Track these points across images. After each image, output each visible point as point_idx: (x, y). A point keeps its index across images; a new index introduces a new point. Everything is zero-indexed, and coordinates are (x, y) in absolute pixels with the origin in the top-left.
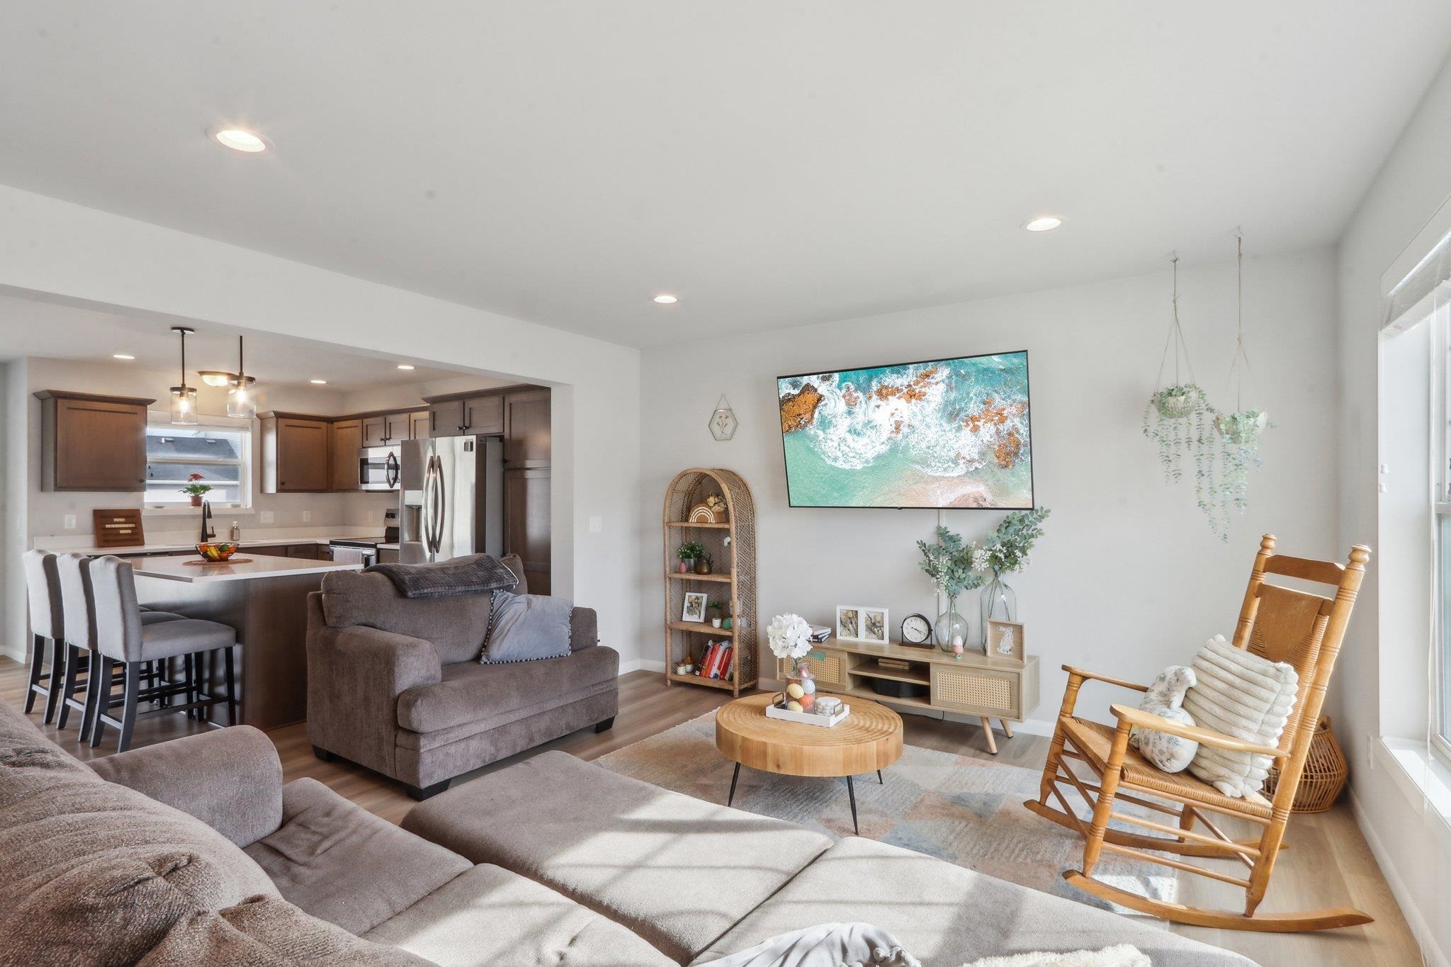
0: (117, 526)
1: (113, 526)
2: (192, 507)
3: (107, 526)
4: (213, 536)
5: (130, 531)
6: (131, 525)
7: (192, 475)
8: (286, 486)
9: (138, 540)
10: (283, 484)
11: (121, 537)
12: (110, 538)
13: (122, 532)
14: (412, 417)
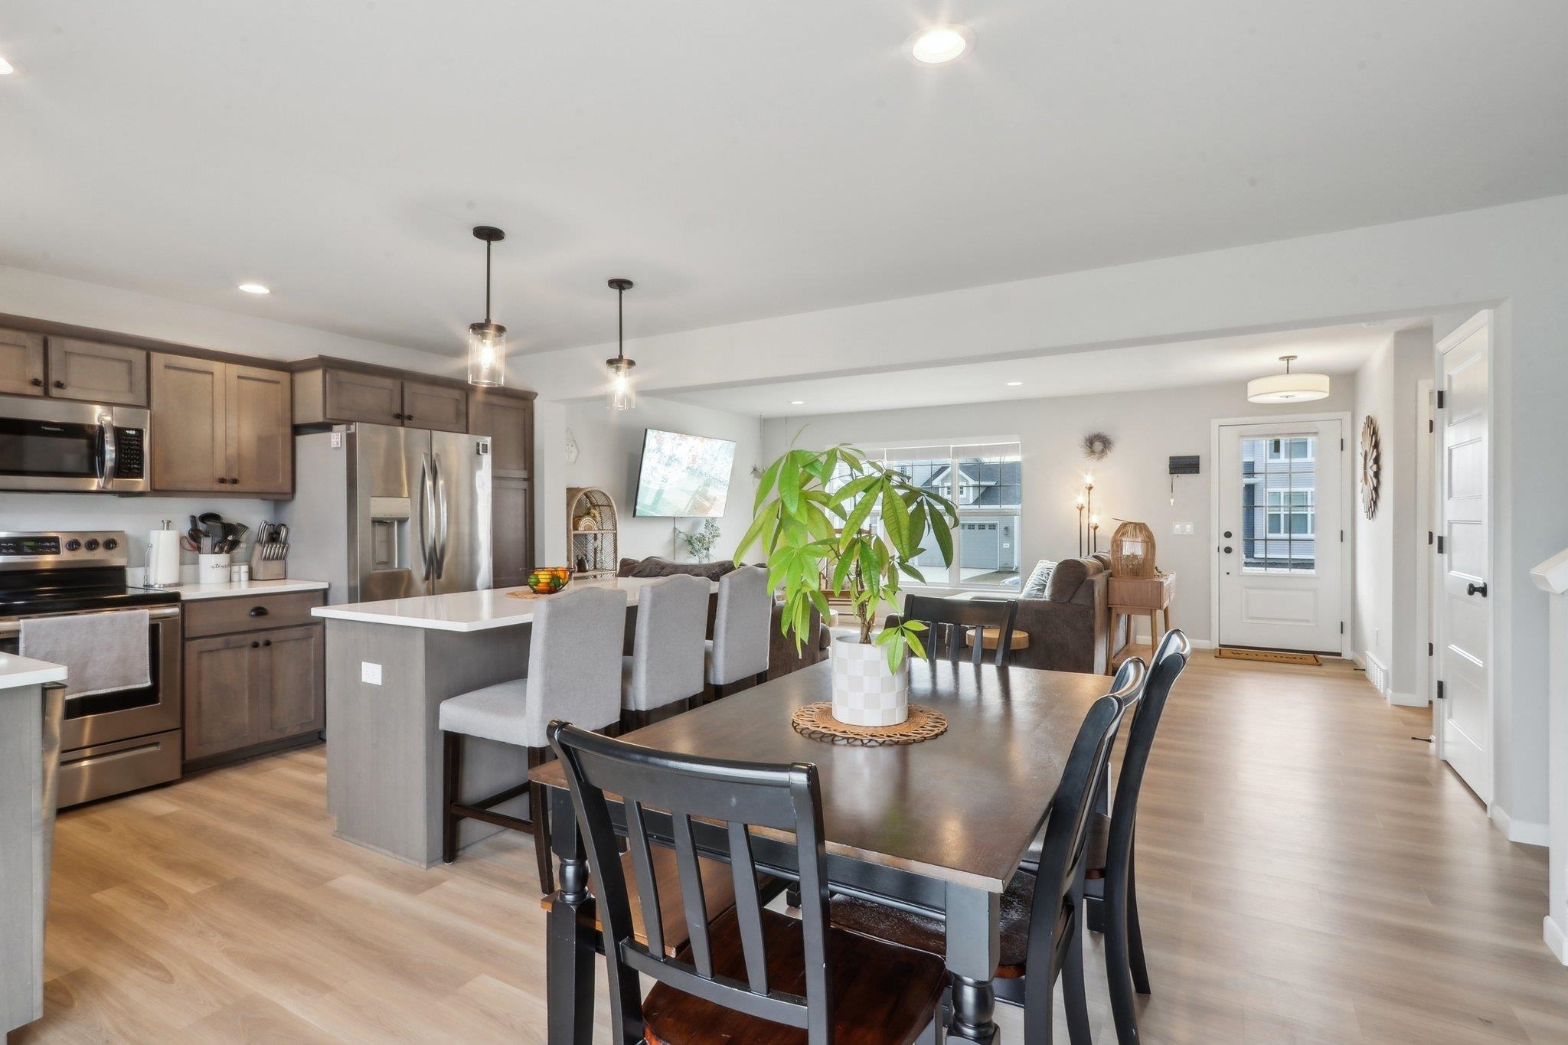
14: (158, 359)
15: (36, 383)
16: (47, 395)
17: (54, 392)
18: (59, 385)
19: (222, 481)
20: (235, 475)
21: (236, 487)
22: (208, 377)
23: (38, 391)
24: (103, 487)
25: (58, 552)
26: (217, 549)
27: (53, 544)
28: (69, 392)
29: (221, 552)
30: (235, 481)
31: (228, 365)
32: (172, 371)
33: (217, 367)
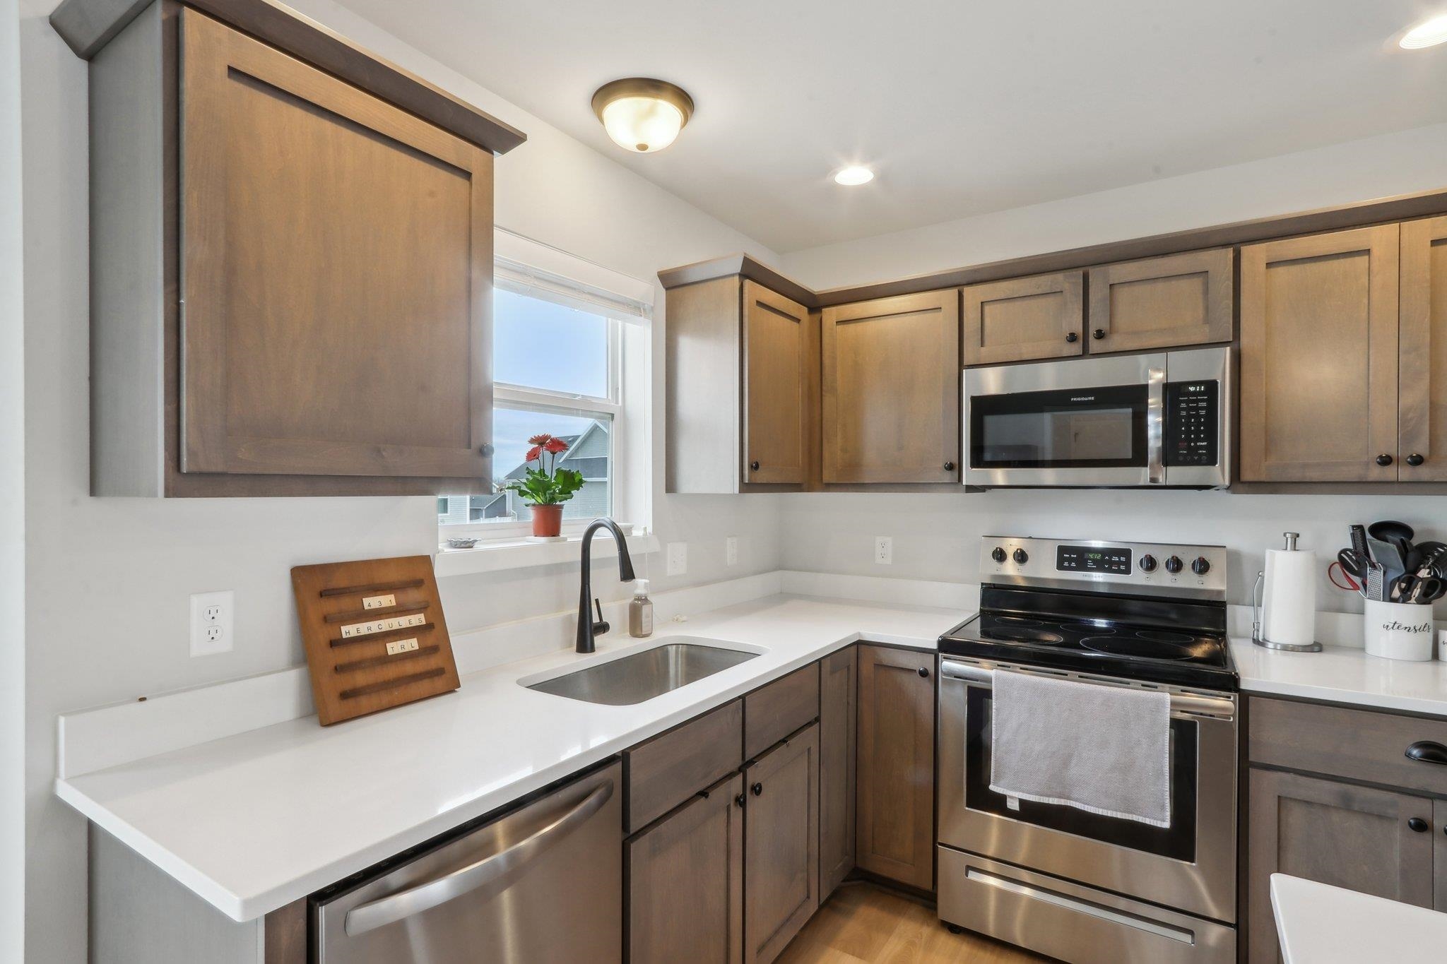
0: (374, 627)
1: (364, 628)
2: (543, 540)
3: (349, 631)
4: (603, 628)
5: (411, 644)
6: (418, 619)
7: (532, 441)
8: (762, 476)
9: (439, 672)
10: (755, 467)
11: (391, 672)
12: (361, 679)
13: (394, 648)
14: (1255, 255)
15: (1072, 338)
16: (1085, 354)
17: (1095, 346)
18: (1100, 335)
19: (1386, 461)
20: (1421, 448)
21: (1423, 472)
22: (1362, 261)
23: (1076, 348)
24: (1153, 480)
25: (1128, 571)
26: (1396, 593)
27: (1123, 559)
28: (1115, 343)
29: (1405, 598)
30: (1417, 461)
31: (1406, 225)
32: (1281, 270)
33: (1380, 237)
